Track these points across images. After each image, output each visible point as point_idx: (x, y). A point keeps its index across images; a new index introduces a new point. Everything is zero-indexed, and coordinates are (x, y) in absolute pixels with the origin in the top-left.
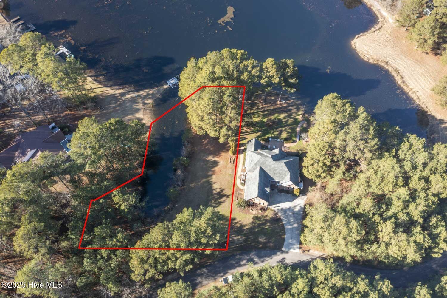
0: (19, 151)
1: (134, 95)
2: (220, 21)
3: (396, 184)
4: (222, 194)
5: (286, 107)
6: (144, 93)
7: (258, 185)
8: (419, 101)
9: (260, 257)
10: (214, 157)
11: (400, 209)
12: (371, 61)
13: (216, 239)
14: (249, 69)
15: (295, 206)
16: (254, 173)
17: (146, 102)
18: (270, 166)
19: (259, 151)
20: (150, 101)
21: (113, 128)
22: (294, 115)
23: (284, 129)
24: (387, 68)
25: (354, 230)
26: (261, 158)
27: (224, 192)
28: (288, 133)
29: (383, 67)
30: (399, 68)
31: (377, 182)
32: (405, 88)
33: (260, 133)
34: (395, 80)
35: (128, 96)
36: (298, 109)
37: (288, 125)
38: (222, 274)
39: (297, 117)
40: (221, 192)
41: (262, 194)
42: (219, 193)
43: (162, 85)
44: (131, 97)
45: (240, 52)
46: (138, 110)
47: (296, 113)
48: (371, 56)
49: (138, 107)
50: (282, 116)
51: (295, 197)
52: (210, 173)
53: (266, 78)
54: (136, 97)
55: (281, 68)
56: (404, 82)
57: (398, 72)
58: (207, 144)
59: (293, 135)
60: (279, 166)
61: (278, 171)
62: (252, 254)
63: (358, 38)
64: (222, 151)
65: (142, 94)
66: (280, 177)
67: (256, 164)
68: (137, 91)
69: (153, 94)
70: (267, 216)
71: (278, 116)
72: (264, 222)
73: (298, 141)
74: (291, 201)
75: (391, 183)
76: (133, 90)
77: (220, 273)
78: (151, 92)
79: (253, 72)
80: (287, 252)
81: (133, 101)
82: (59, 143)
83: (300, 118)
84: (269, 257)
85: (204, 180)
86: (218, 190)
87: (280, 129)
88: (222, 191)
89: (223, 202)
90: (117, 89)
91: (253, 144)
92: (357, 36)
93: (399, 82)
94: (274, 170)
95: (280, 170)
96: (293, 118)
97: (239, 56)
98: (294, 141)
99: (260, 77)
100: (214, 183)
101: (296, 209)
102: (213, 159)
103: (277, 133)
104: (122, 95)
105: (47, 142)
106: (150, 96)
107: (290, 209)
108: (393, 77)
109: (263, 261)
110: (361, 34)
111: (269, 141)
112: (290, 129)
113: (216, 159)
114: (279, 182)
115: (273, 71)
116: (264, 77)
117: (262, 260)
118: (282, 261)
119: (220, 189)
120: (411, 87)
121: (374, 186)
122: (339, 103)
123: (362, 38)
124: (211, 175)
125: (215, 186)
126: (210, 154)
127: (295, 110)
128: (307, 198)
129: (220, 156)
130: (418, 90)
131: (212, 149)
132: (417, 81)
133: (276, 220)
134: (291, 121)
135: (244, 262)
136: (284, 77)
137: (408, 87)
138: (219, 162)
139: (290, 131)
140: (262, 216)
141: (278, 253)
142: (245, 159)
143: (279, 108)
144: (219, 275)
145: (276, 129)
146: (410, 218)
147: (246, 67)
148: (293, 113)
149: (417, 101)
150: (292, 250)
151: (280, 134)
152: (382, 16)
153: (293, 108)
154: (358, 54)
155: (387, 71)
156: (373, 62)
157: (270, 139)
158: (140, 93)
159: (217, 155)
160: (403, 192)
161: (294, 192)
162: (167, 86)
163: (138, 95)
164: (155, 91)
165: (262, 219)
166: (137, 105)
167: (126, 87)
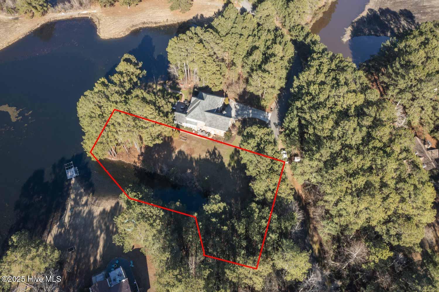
1: (68, 213)
6: (70, 203)
8: (175, 21)
17: (83, 203)
18: (206, 105)
19: (188, 111)
20: (85, 199)
29: (137, 29)
35: (67, 220)
36: (151, 87)
39: (158, 89)
42: (210, 154)
43: (70, 184)
44: (70, 217)
46: (90, 213)
48: (122, 31)
59: (174, 95)
64: (171, 145)
65: (71, 205)
66: (216, 104)
68: (64, 209)
69: (76, 195)
70: (239, 126)
73: (180, 93)
74: (232, 109)
76: (59, 215)
78: (72, 196)
81: (75, 215)
83: (159, 87)
89: (219, 153)
90: (50, 232)
91: (179, 115)
92: (98, 33)
93: (154, 25)
100: (200, 156)
102: (176, 153)
104: (62, 225)
106: (78, 198)
107: (237, 111)
110: (98, 30)
111: (176, 109)
112: (167, 95)
113: (177, 151)
119: (206, 153)
120: (162, 21)
123: (101, 31)
124: (191, 157)
126: (171, 155)
129: (175, 147)
130: (166, 19)
132: (158, 17)
133: (244, 122)
137: (161, 23)
138: (181, 150)
139: (169, 96)
140: (238, 129)
141: (269, 125)
149: (175, 23)
150: (269, 118)
152: (87, 14)
156: (129, 33)
159: (174, 149)
162: (73, 179)
163: (70, 209)
164: (73, 193)
165: (241, 129)
166: (84, 212)
167: (52, 221)
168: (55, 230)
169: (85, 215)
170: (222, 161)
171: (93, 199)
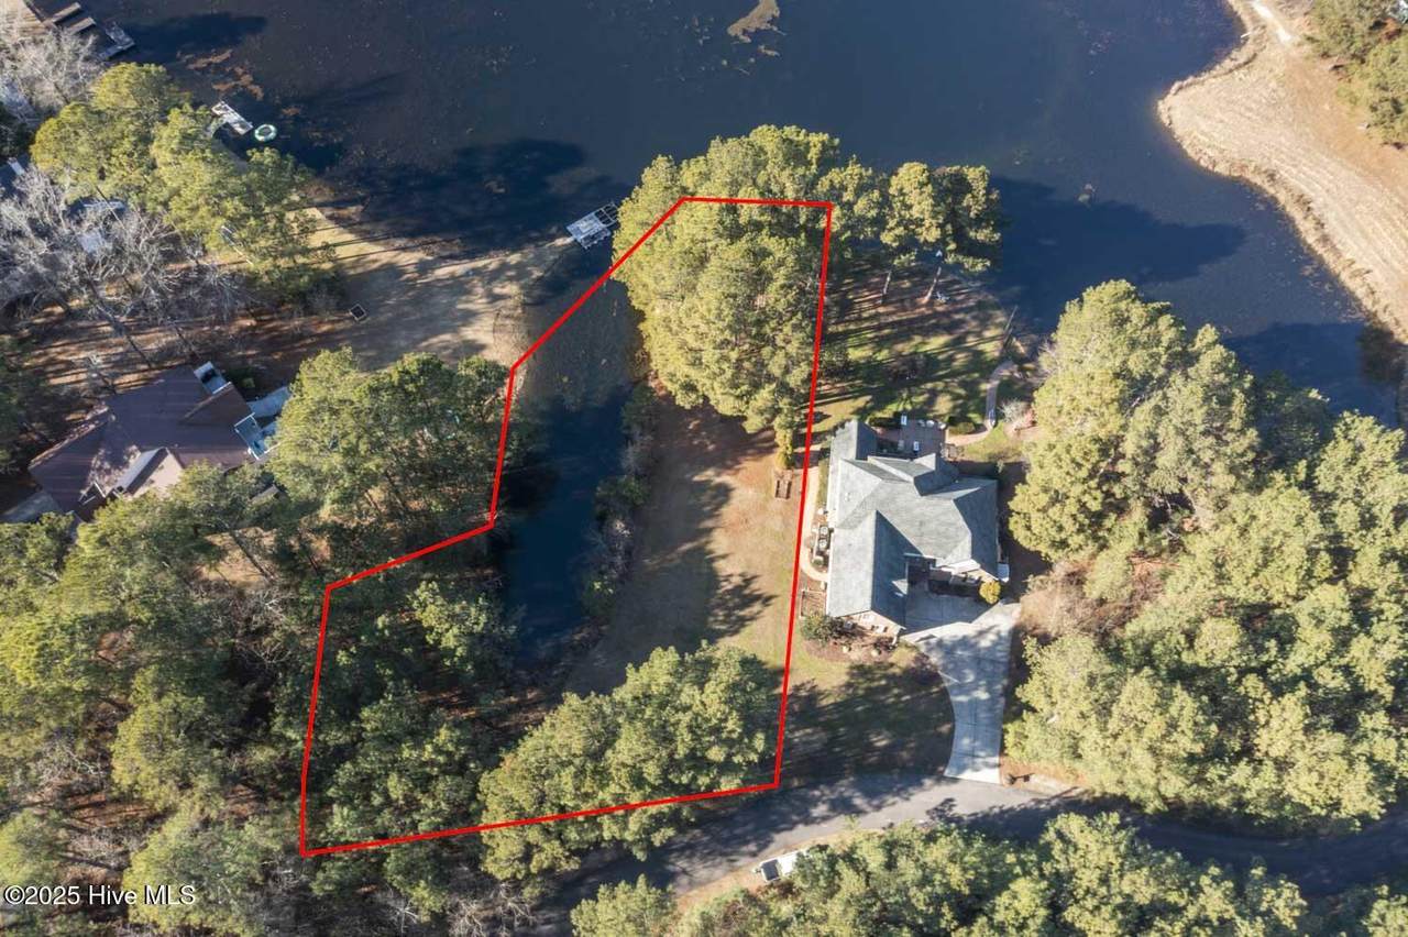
0: (102, 452)
1: (459, 268)
2: (735, 30)
3: (1309, 573)
4: (747, 592)
5: (946, 314)
6: (491, 262)
7: (871, 571)
8: (1374, 303)
9: (870, 794)
10: (718, 475)
11: (1322, 655)
12: (1222, 169)
13: (756, 751)
14: (848, 196)
15: (981, 633)
16: (860, 528)
17: (497, 290)
18: (908, 510)
19: (871, 460)
20: (511, 289)
21: (411, 387)
22: (971, 341)
23: (940, 385)
24: (1272, 191)
25: (1185, 725)
26: (881, 487)
27: (754, 586)
28: (956, 397)
29: (1261, 190)
30: (1309, 194)
31: (1250, 565)
32: (1329, 258)
33: (868, 398)
34: (1297, 231)
35: (443, 272)
36: (985, 323)
37: (954, 374)
38: (752, 847)
39: (981, 347)
40: (746, 587)
41: (885, 601)
42: (737, 590)
43: (553, 238)
44: (453, 277)
45: (817, 140)
46: (469, 317)
47: (979, 334)
48: (1222, 151)
49: (470, 306)
50: (936, 343)
51: (982, 605)
52: (709, 523)
53: (898, 225)
54: (467, 274)
55: (950, 192)
56: (1325, 239)
57: (1304, 203)
58: (696, 432)
59: (972, 404)
60: (938, 510)
61: (932, 526)
62: (844, 782)
63: (1181, 93)
64: (746, 455)
65: (485, 266)
66: (940, 546)
67: (863, 504)
68: (471, 256)
69: (519, 266)
70: (892, 665)
71: (924, 343)
72: (883, 682)
73: (989, 423)
74: (970, 621)
75: (1293, 570)
76: (457, 250)
77: (747, 843)
78: (514, 258)
79: (860, 206)
80: (955, 780)
81: (459, 286)
82: (230, 426)
83: (991, 349)
84: (897, 794)
85: (687, 546)
86: (737, 580)
87: (929, 385)
88: (748, 581)
89: (752, 619)
90: (404, 249)
91: (850, 438)
92: (1177, 85)
93: (1311, 239)
94: (921, 523)
95: (942, 524)
96: (968, 349)
97: (813, 154)
98: (979, 428)
99: (879, 222)
100: (724, 557)
101: (985, 643)
102: (718, 480)
103: (921, 399)
104: (424, 268)
105: (191, 425)
106: (512, 273)
107: (964, 642)
108: (1291, 221)
109: (878, 808)
110: (1190, 79)
111: (898, 426)
112: (963, 384)
113: (726, 479)
114: (933, 562)
115: (921, 205)
116: (892, 223)
117: (875, 802)
118: (942, 811)
119: (741, 575)
120: (1348, 256)
121: (1238, 579)
122: (1137, 312)
123: (1192, 91)
124: (709, 531)
125: (723, 567)
126: (707, 466)
127: (974, 323)
128: (1022, 613)
129: (738, 470)
130: (1370, 267)
131: (711, 447)
132: (1366, 236)
133: (921, 678)
134: (961, 359)
135: (820, 810)
136: (956, 224)
137: (1338, 254)
138: (733, 489)
139: (962, 392)
140: (879, 665)
141: (928, 782)
142: (824, 485)
143: (924, 318)
144: (744, 849)
145: (917, 383)
146: (1356, 685)
147: (836, 192)
148: (968, 333)
149: (1368, 303)
150: (967, 775)
151: (931, 402)
152: (1255, 19)
153: (968, 317)
154: (1179, 145)
155: (1272, 203)
156: (1226, 173)
157: (904, 421)
158: (480, 263)
159: (729, 468)
160: (1331, 599)
161: (982, 593)
162: (569, 240)
163: (473, 270)
164: (525, 256)
165: (879, 673)
166: (471, 302)
167: (434, 243)
168: (408, 259)
169: (461, 306)
170: (721, 634)
171: (516, 308)
